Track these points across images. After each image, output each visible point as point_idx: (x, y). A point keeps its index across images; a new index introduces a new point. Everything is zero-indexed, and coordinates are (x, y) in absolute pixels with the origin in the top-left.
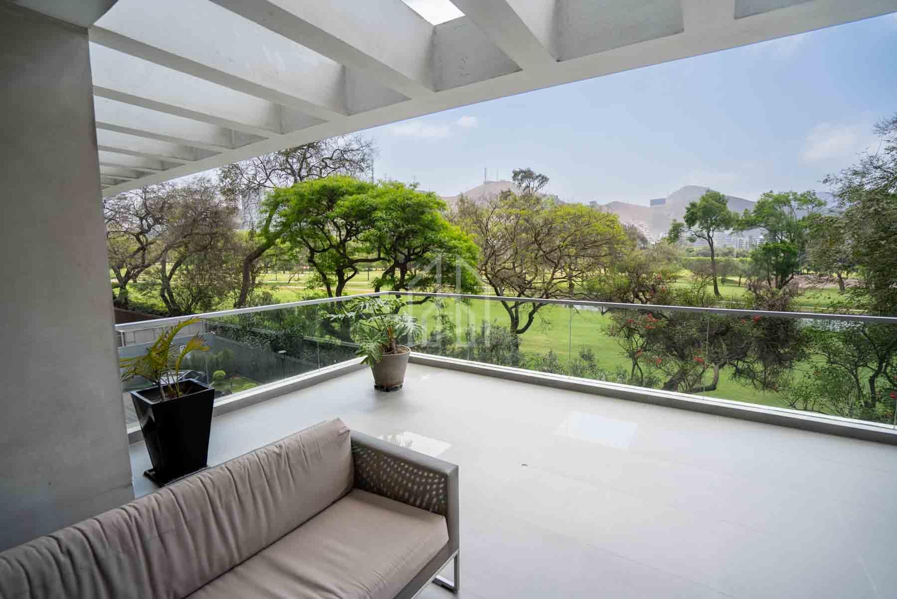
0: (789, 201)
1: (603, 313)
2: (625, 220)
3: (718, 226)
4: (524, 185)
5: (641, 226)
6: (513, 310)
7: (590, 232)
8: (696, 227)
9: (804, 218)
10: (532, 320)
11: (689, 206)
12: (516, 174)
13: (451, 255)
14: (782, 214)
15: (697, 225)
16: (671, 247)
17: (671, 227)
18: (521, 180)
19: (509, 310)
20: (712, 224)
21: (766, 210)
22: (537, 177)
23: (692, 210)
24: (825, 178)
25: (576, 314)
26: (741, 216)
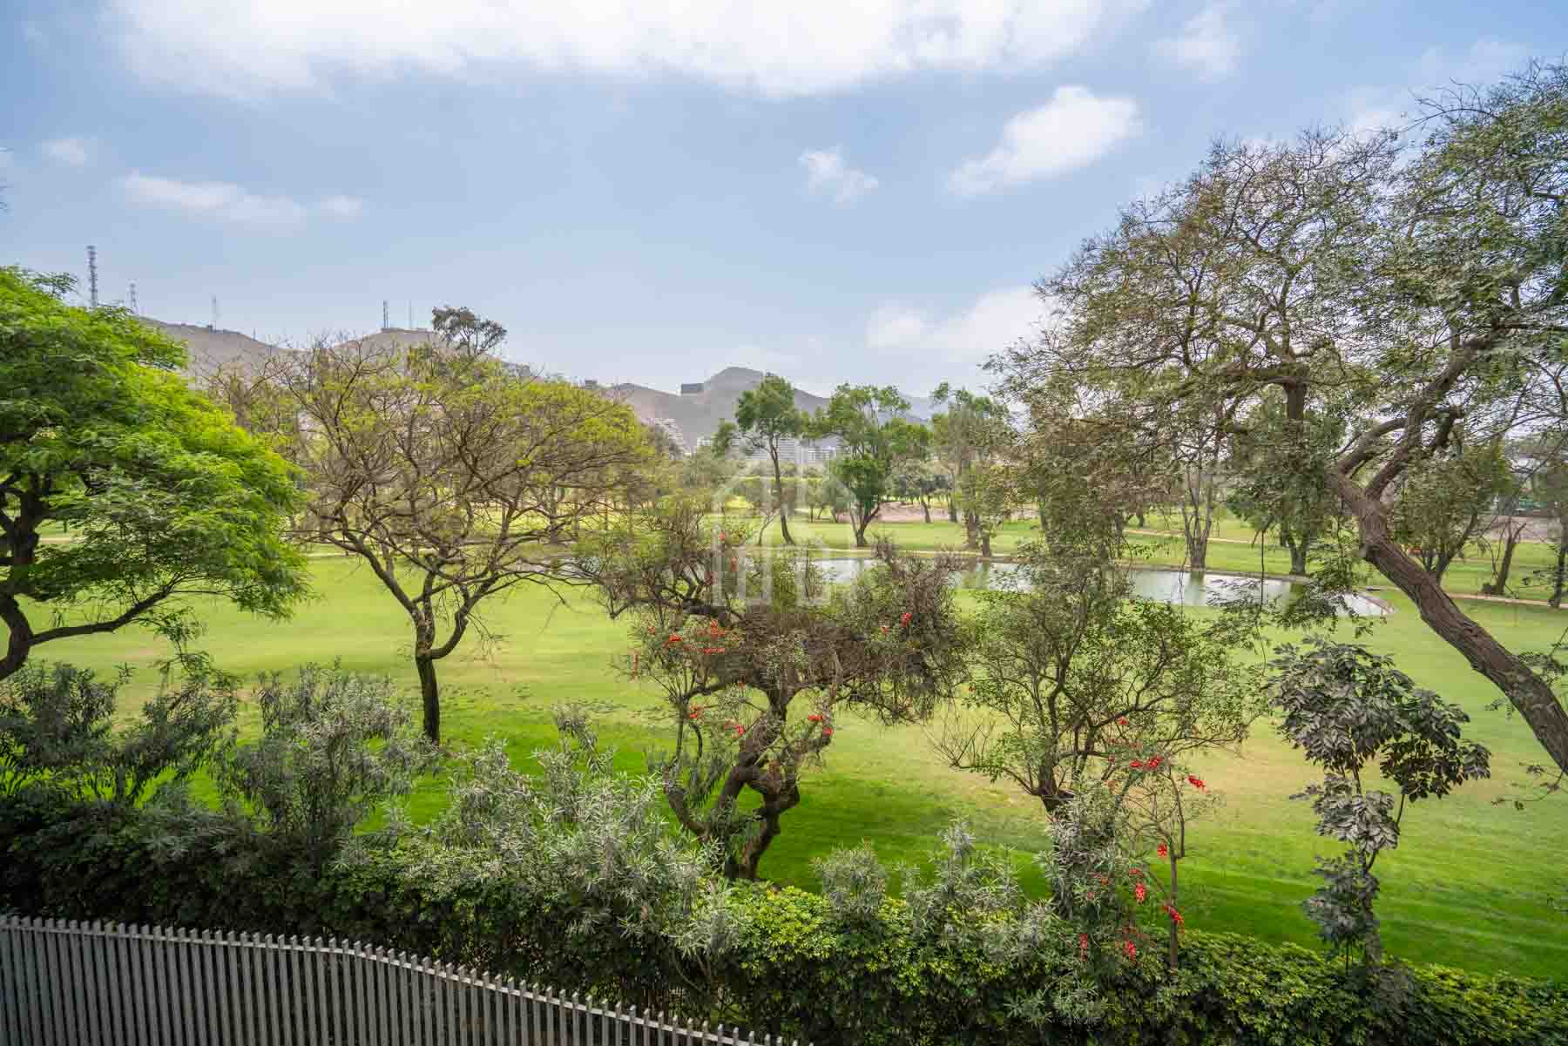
0: (869, 399)
1: (613, 615)
2: (644, 416)
3: (783, 430)
4: (457, 339)
5: (669, 425)
6: (420, 606)
7: (582, 437)
8: (753, 431)
9: (887, 425)
10: (464, 628)
11: (742, 398)
12: (439, 318)
13: (170, 497)
14: (862, 416)
15: (755, 426)
16: (715, 463)
17: (716, 431)
18: (451, 328)
19: (410, 607)
20: (775, 427)
21: (844, 411)
22: (483, 326)
23: (746, 405)
24: (988, 360)
25: (562, 607)
26: (812, 418)
